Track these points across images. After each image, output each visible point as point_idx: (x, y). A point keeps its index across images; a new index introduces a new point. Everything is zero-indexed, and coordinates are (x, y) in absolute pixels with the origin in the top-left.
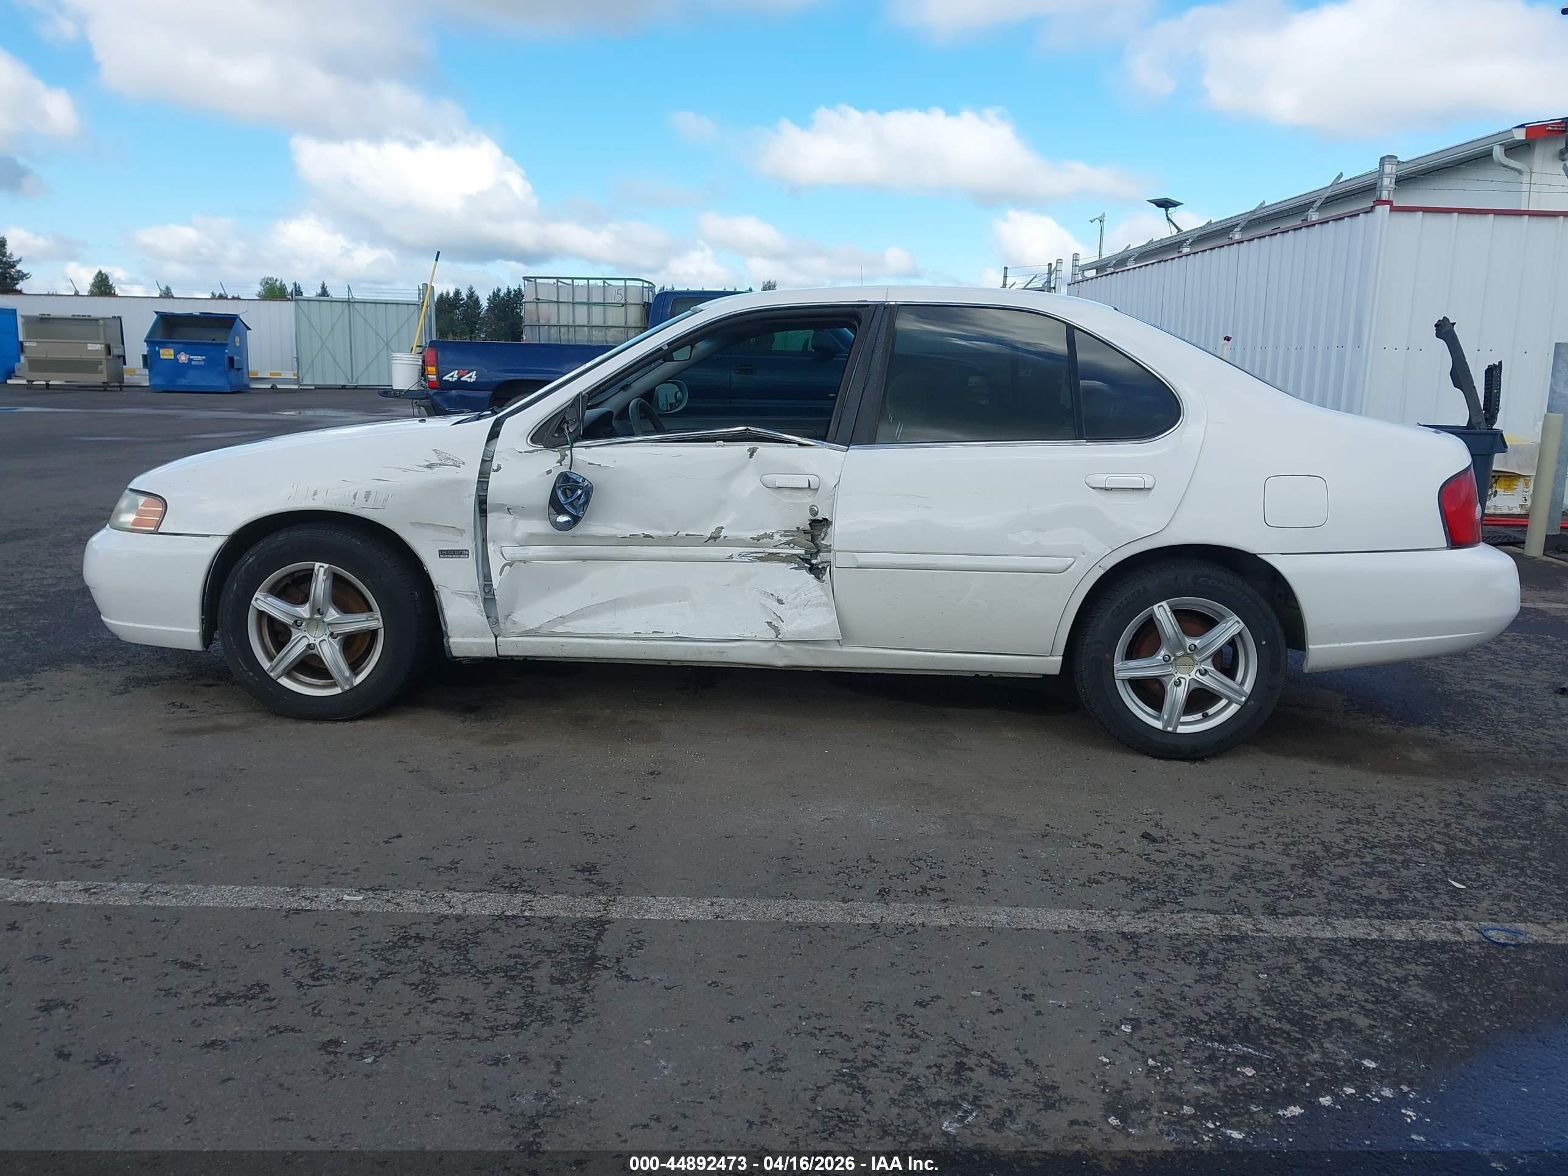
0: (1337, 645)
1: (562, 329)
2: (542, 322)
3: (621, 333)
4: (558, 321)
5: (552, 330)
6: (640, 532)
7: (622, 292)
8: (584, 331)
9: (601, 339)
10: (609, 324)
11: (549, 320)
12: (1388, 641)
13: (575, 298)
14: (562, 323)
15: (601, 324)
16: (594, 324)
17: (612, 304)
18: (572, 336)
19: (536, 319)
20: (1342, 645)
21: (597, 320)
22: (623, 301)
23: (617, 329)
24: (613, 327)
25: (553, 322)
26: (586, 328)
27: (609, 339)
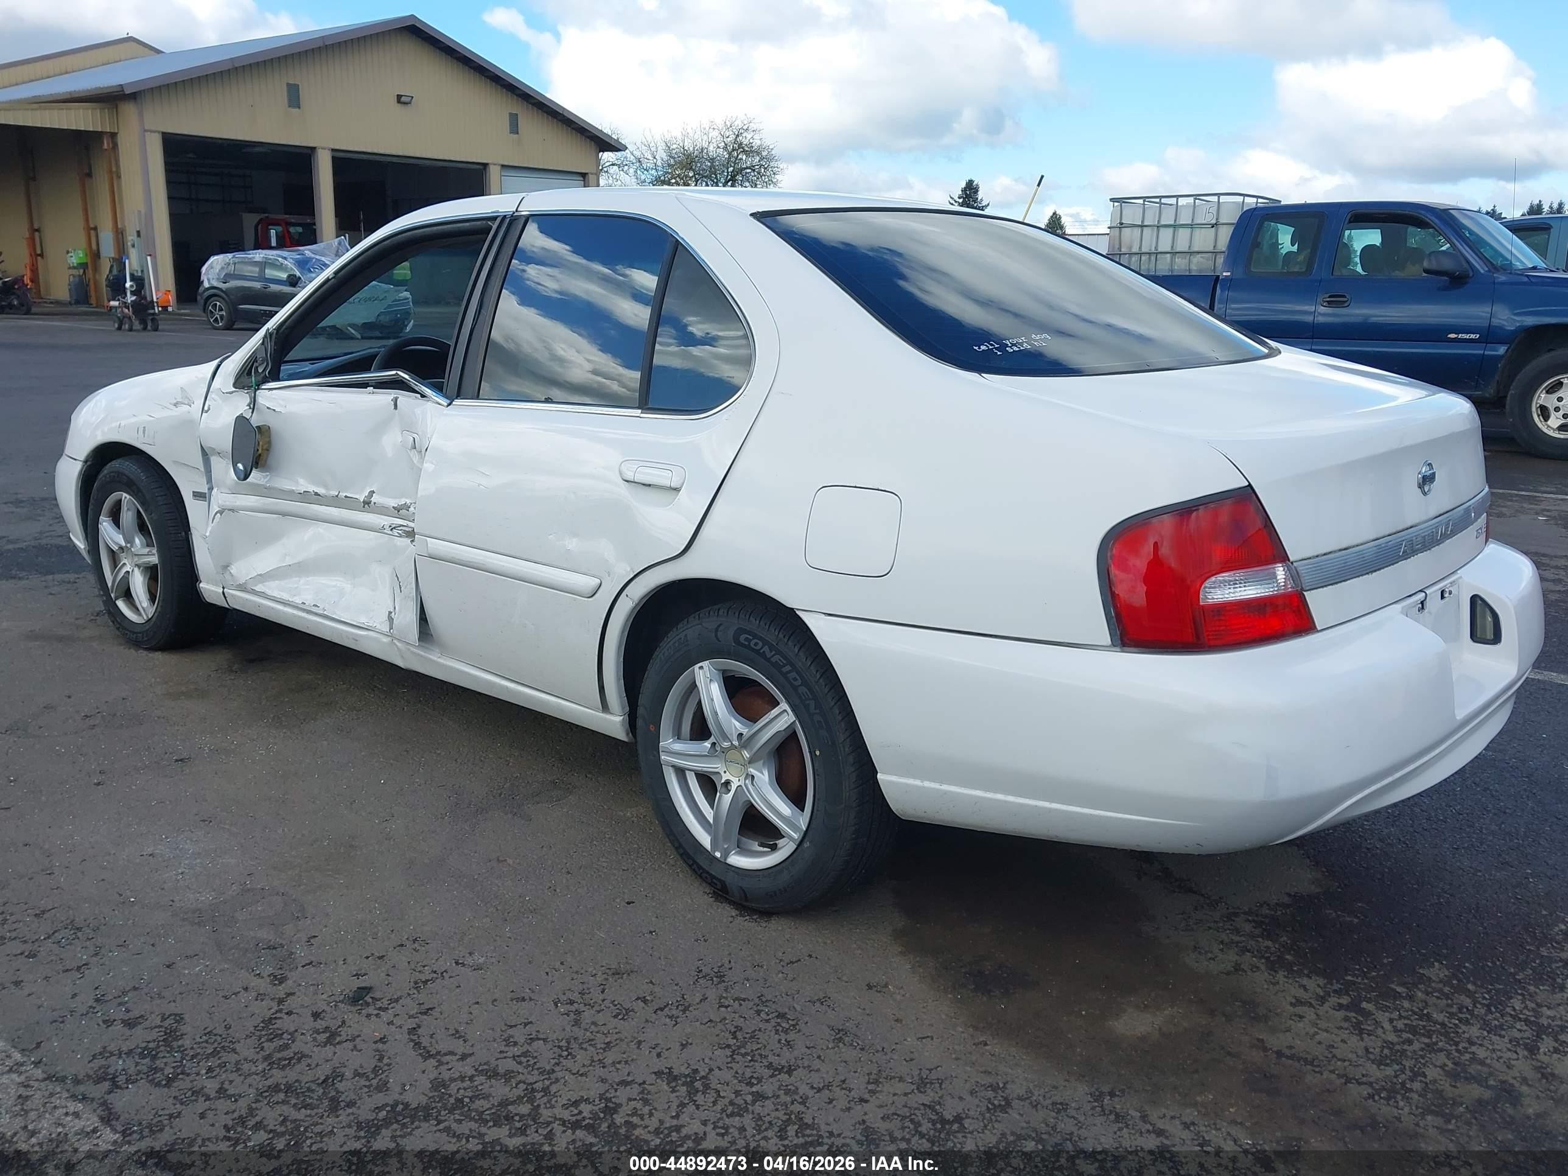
0: (918, 783)
1: (1143, 258)
2: (1124, 250)
3: (1208, 259)
4: (1140, 248)
5: (1133, 259)
6: (312, 488)
7: (1214, 210)
8: (1166, 258)
9: (1183, 267)
10: (1196, 249)
11: (1131, 248)
12: (1000, 797)
13: (1162, 219)
14: (1144, 250)
15: (1186, 250)
16: (1178, 250)
17: (1201, 226)
18: (1152, 266)
19: (1117, 247)
20: (927, 784)
21: (1182, 245)
22: (1214, 221)
23: (1203, 255)
24: (1198, 253)
25: (1135, 249)
26: (1168, 255)
27: (1194, 267)
